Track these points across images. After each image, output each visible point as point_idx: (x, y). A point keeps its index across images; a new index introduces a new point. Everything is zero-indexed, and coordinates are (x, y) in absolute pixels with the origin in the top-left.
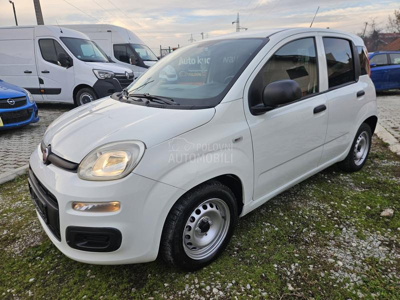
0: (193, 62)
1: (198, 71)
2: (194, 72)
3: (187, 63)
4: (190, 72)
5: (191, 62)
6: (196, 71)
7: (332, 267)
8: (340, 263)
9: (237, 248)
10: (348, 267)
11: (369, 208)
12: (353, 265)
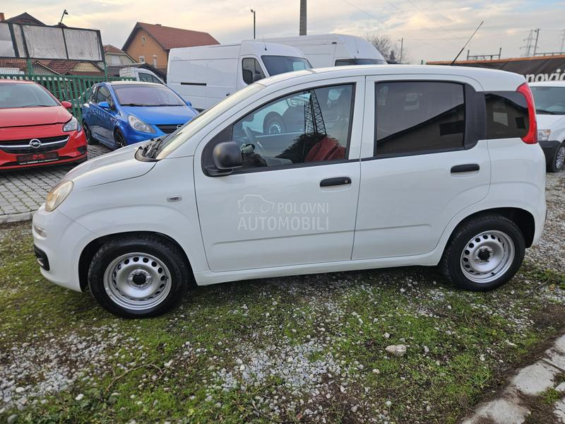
7: (230, 367)
8: (242, 367)
9: (183, 316)
10: (244, 374)
11: (387, 335)
12: (252, 376)
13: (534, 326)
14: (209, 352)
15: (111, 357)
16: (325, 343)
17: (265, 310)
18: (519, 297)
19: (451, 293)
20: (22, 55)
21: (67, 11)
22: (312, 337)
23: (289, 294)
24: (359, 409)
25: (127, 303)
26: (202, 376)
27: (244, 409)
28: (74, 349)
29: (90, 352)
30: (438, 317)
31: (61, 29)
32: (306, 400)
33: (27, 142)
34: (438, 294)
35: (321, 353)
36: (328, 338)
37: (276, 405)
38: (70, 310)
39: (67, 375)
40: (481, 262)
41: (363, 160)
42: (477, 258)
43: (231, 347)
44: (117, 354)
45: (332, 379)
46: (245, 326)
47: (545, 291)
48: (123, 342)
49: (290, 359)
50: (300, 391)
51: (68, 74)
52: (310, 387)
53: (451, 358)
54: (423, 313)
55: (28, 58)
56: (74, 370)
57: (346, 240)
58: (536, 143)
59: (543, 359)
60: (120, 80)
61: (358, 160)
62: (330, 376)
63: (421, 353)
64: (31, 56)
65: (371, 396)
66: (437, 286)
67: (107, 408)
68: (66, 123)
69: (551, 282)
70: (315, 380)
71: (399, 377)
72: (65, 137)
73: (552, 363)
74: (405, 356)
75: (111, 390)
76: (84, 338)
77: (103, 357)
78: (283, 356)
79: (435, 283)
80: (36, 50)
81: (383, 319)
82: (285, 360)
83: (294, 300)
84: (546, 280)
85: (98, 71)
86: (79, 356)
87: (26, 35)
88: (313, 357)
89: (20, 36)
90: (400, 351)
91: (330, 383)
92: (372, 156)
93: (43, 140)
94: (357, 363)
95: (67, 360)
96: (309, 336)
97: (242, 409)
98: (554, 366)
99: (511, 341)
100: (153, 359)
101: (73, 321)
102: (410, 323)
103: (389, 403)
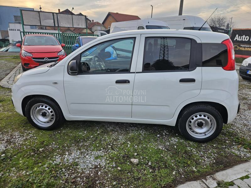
0: (247, 39)
1: (249, 46)
2: (245, 47)
3: (241, 40)
4: (242, 47)
5: (244, 39)
6: (247, 46)
7: (62, 155)
8: (66, 156)
9: (60, 132)
10: (66, 159)
11: (136, 154)
12: (68, 160)
13: (214, 163)
14: (59, 148)
15: (24, 143)
16: (107, 153)
17: (92, 135)
18: (216, 148)
19: (182, 141)
20: (56, 25)
21: (74, 8)
22: (103, 149)
23: (107, 129)
24: (100, 183)
25: (39, 123)
26: (49, 156)
27: (54, 172)
28: (14, 137)
29: (19, 139)
30: (167, 150)
31: (71, 15)
32: (81, 174)
33: (43, 58)
34: (174, 140)
35: (102, 157)
36: (109, 151)
37: (68, 174)
38: (23, 123)
39: (5, 147)
40: (199, 128)
41: (137, 73)
42: (197, 125)
43: (68, 147)
44: (27, 142)
45: (98, 168)
46: (80, 140)
47: (234, 148)
48: (32, 138)
49: (87, 156)
50: (82, 170)
51: (80, 33)
52: (87, 169)
53: (159, 170)
54: (160, 147)
55: (58, 26)
56: (9, 145)
57: (128, 108)
58: (234, 70)
59: (202, 180)
60: (94, 36)
61: (134, 73)
62: (99, 166)
63: (146, 165)
64: (60, 26)
65: (109, 179)
66: (177, 136)
67: (10, 161)
68: (59, 52)
69: (240, 144)
70: (91, 167)
71: (128, 173)
72: (58, 57)
73: (205, 182)
74: (137, 165)
75: (15, 155)
76: (20, 134)
77: (21, 143)
78: (85, 154)
79: (177, 135)
80: (62, 24)
81: (140, 147)
82: (85, 156)
83: (107, 133)
84: (238, 142)
85: (91, 32)
86: (14, 141)
87: (58, 17)
88: (97, 158)
89: (56, 18)
90: (135, 162)
91: (96, 169)
92: (141, 71)
93: (49, 58)
94: (114, 163)
95: (9, 141)
96: (102, 148)
97: (53, 172)
98: (206, 184)
99: (196, 168)
100: (37, 146)
101: (21, 127)
102: (151, 150)
103: (114, 183)
